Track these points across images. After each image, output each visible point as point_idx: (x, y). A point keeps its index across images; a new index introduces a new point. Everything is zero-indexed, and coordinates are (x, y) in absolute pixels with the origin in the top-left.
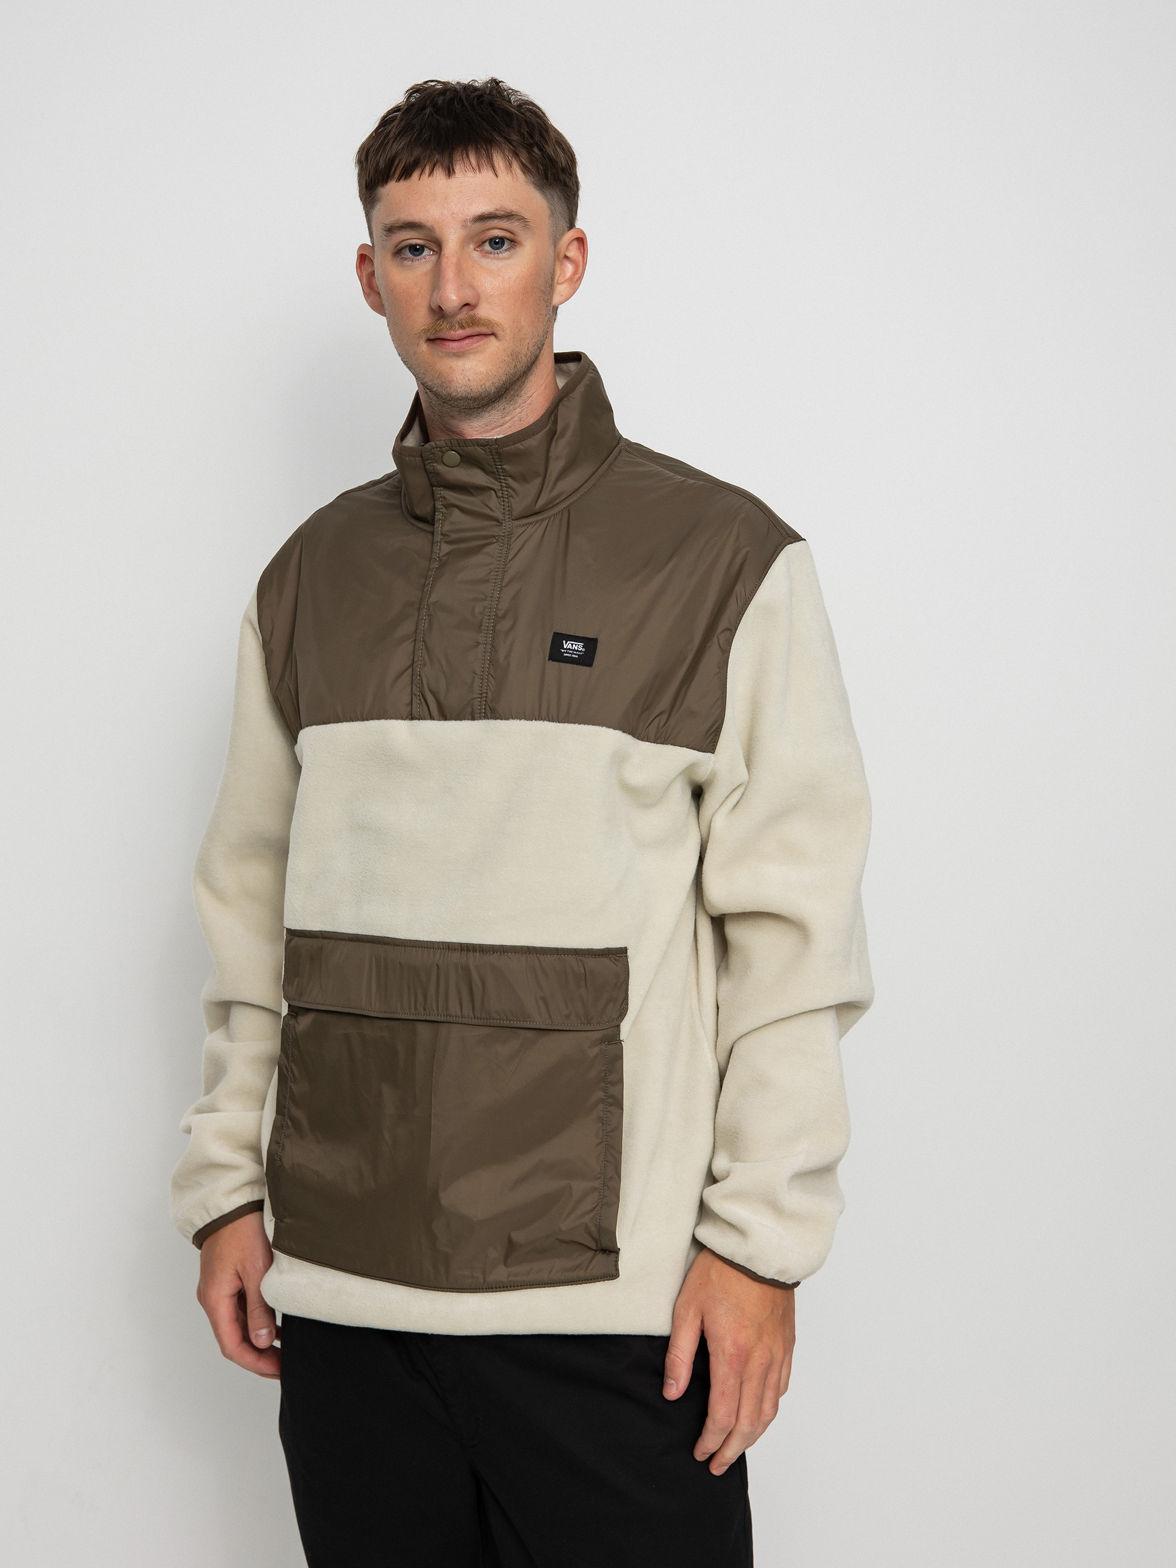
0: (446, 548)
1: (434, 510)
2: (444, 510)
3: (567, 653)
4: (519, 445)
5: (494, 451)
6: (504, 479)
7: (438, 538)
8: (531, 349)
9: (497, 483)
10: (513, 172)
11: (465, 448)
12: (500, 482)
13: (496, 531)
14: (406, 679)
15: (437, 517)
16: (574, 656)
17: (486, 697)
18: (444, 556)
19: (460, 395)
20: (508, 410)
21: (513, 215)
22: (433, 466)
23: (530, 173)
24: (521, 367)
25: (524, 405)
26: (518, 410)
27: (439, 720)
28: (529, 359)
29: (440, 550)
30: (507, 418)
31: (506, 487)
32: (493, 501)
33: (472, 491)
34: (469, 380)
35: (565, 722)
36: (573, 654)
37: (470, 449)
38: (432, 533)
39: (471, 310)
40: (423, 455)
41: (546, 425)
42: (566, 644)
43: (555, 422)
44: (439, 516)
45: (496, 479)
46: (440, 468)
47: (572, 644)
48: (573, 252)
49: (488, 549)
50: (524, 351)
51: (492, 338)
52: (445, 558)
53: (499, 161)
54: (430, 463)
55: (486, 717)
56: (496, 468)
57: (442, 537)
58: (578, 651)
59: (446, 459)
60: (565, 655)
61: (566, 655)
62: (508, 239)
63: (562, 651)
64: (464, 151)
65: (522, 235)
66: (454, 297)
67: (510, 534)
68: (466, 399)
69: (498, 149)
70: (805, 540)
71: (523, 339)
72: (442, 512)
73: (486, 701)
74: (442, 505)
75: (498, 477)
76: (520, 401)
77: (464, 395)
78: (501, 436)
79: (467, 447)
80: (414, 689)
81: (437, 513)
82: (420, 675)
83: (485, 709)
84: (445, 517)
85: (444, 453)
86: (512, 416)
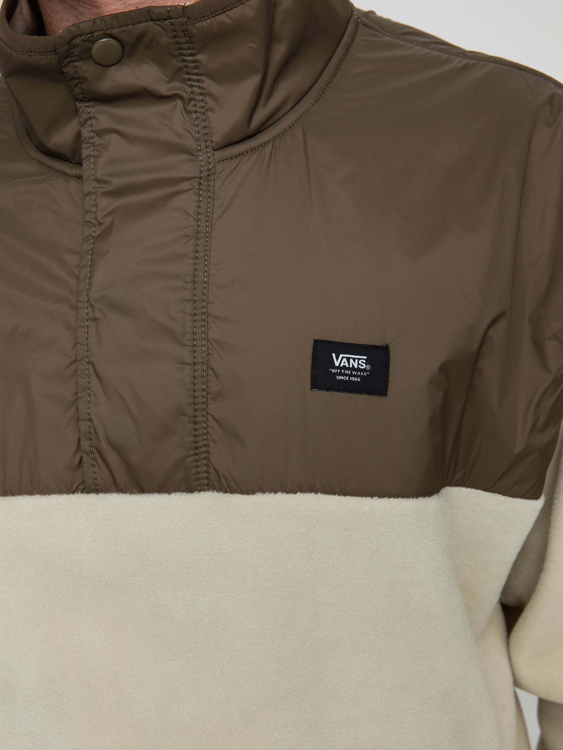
0: (106, 204)
1: (80, 140)
2: (96, 139)
3: (341, 374)
4: (223, 18)
5: (180, 28)
6: (198, 81)
7: (90, 186)
9: (185, 87)
12: (191, 86)
13: (187, 170)
15: (85, 153)
16: (353, 379)
17: (207, 453)
22: (75, 67)
31: (201, 94)
36: (351, 375)
37: (138, 29)
38: (80, 179)
40: (59, 51)
42: (337, 359)
44: (88, 150)
45: (184, 81)
46: (87, 69)
47: (348, 359)
49: (178, 201)
52: (109, 219)
54: (69, 62)
55: (211, 488)
56: (185, 61)
57: (97, 184)
58: (358, 369)
59: (97, 53)
60: (338, 378)
61: (341, 378)
63: (333, 371)
72: (92, 143)
73: (207, 459)
74: (92, 131)
75: (186, 78)
78: (192, 1)
80: (82, 442)
81: (84, 146)
82: (90, 420)
83: (207, 473)
84: (98, 151)
85: (92, 43)
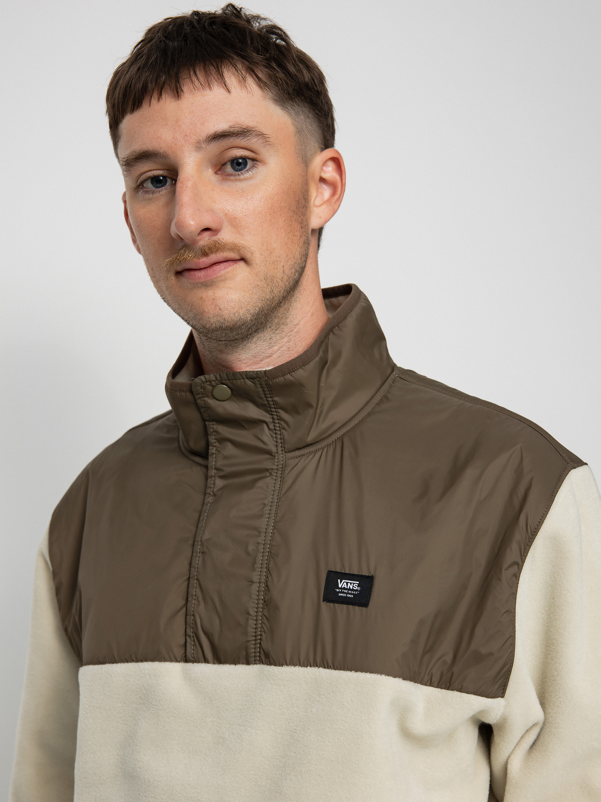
0: (220, 483)
1: (208, 444)
2: (217, 444)
3: (342, 592)
4: (288, 377)
5: (264, 383)
6: (276, 412)
7: (212, 472)
8: (287, 272)
9: (268, 415)
10: (248, 87)
11: (235, 381)
12: (272, 415)
13: (268, 465)
14: (180, 619)
15: (210, 452)
16: (350, 596)
17: (260, 639)
18: (218, 490)
19: (214, 326)
20: (275, 339)
21: (248, 131)
22: (204, 400)
23: (267, 87)
24: (278, 291)
25: (291, 333)
26: (286, 339)
27: (214, 663)
28: (287, 283)
29: (214, 484)
30: (275, 348)
31: (278, 419)
32: (267, 436)
33: (244, 424)
34: (220, 309)
35: (341, 670)
36: (348, 593)
37: (239, 382)
38: (206, 467)
39: (214, 235)
40: (193, 390)
41: (317, 354)
42: (341, 583)
43: (326, 351)
44: (212, 450)
45: (267, 411)
46: (211, 402)
47: (347, 583)
48: (330, 172)
49: (260, 484)
50: (279, 275)
51: (242, 264)
52: (220, 493)
53: (230, 77)
54: (201, 397)
55: (261, 662)
56: (267, 401)
57: (216, 471)
58: (353, 590)
59: (216, 393)
61: (341, 595)
62: (249, 159)
63: (337, 590)
64: (191, 69)
65: (266, 153)
66: (192, 223)
67: (284, 466)
68: (221, 329)
69: (229, 64)
70: (586, 464)
71: (277, 261)
72: (215, 446)
73: (260, 644)
74: (215, 439)
75: (269, 409)
76: (286, 329)
77: (218, 325)
78: (271, 368)
79: (236, 380)
80: (188, 630)
81: (210, 448)
82: (193, 615)
83: (260, 652)
84: (218, 451)
85: (214, 387)
86: (280, 345)
